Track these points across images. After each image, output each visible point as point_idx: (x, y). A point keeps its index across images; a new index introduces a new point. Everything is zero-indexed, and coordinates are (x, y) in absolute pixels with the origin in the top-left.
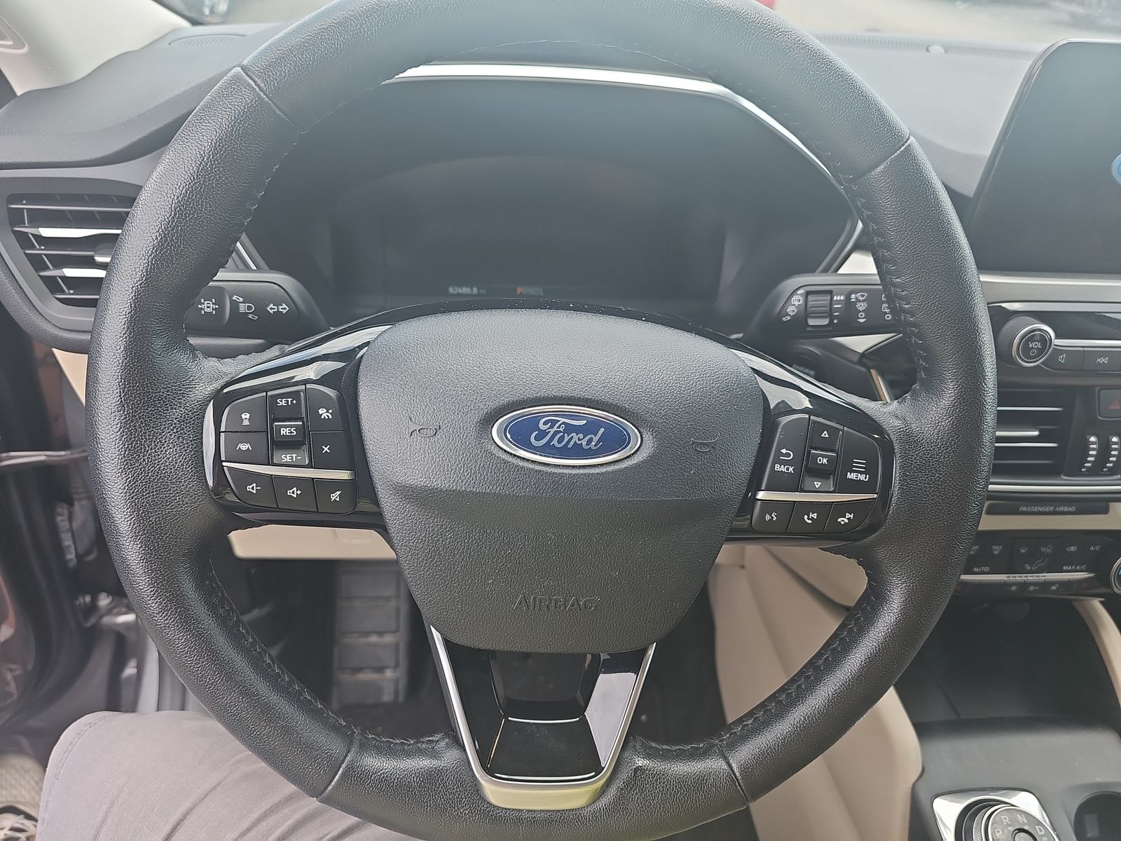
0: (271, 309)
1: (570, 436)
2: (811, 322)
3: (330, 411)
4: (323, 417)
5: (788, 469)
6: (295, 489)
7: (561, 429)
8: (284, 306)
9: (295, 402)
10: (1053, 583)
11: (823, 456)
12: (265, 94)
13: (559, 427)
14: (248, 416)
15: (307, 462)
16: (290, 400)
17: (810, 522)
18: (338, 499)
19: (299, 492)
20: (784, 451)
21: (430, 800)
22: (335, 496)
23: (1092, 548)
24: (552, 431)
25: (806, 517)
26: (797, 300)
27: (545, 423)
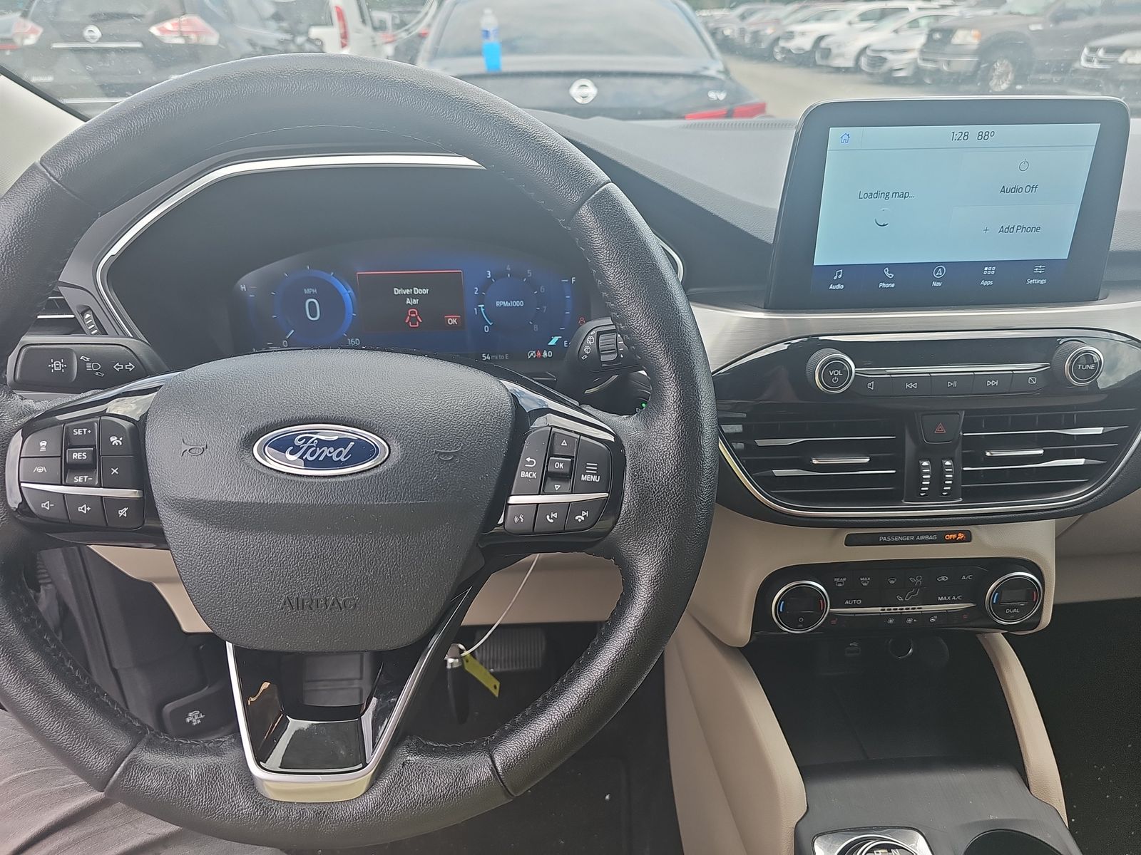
0: (117, 367)
1: (322, 450)
2: (603, 358)
3: (121, 439)
4: (113, 444)
5: (531, 475)
6: (85, 506)
7: (314, 444)
8: (130, 364)
9: (89, 431)
10: (932, 614)
11: (560, 462)
12: (55, 178)
13: (312, 442)
14: (45, 444)
15: (96, 483)
16: (85, 430)
17: (552, 521)
18: (125, 515)
19: (89, 509)
20: (529, 459)
21: (206, 793)
22: (123, 512)
23: (964, 578)
24: (306, 446)
25: (548, 517)
26: (590, 340)
27: (300, 440)
